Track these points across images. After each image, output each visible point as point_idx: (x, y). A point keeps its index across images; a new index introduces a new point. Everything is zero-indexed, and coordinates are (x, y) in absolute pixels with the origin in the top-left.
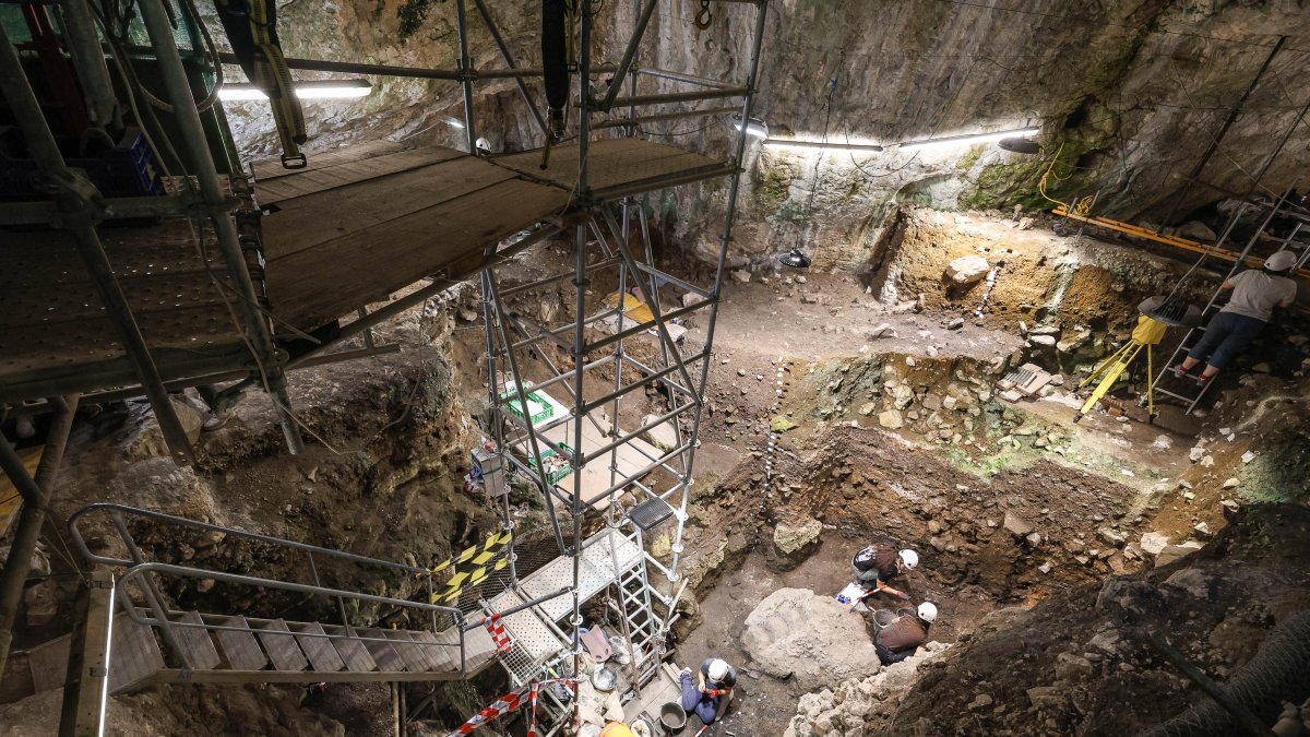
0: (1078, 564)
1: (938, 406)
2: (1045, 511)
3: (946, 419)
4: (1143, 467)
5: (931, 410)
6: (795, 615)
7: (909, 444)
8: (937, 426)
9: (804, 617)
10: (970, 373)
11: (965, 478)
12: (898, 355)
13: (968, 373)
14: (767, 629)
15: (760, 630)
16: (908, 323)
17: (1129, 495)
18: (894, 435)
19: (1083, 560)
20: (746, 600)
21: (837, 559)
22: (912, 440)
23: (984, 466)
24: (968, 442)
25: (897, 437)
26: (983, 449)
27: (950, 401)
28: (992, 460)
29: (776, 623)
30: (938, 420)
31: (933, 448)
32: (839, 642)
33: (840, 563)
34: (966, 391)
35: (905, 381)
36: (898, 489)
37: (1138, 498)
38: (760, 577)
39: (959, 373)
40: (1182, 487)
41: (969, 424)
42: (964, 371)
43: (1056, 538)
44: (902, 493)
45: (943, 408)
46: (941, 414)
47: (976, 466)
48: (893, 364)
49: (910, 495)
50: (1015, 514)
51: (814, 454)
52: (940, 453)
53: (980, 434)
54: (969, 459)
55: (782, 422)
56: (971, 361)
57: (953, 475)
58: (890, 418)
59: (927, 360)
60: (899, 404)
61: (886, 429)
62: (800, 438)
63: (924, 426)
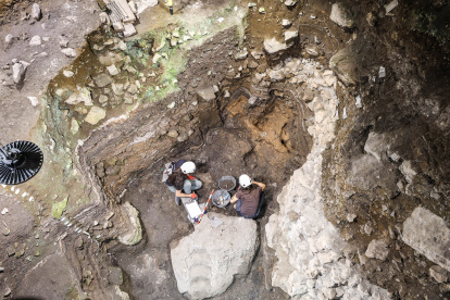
0: (238, 79)
1: (110, 79)
2: (209, 73)
3: (123, 82)
4: (222, 10)
5: (109, 86)
6: (197, 257)
7: (124, 117)
8: (124, 90)
9: (202, 251)
10: (101, 41)
11: (168, 100)
12: (56, 78)
13: (100, 42)
14: (196, 280)
15: (195, 285)
16: (11, 43)
17: (234, 31)
18: (109, 121)
19: (238, 76)
20: (158, 283)
21: (149, 201)
22: (123, 112)
23: (167, 83)
24: (144, 80)
25: (113, 119)
26: (153, 74)
27: (113, 70)
28: (166, 76)
29: (196, 272)
30: (120, 86)
31: (138, 104)
32: (233, 238)
33: (154, 201)
34: (111, 54)
35: (79, 88)
36: (138, 140)
37: (239, 29)
38: (141, 264)
39: (95, 47)
40: (251, 8)
41: (131, 70)
42: (96, 43)
43: (221, 78)
44: (144, 139)
45: (113, 76)
46: (117, 81)
47: (164, 88)
48: (59, 87)
49: (148, 135)
50: (200, 89)
51: (95, 190)
52: (143, 101)
53: (140, 68)
54: (157, 88)
55: (59, 207)
56: (94, 33)
57: (161, 105)
58: (95, 116)
59: (76, 61)
60: (88, 102)
61: (100, 122)
62: (80, 197)
63: (117, 98)
